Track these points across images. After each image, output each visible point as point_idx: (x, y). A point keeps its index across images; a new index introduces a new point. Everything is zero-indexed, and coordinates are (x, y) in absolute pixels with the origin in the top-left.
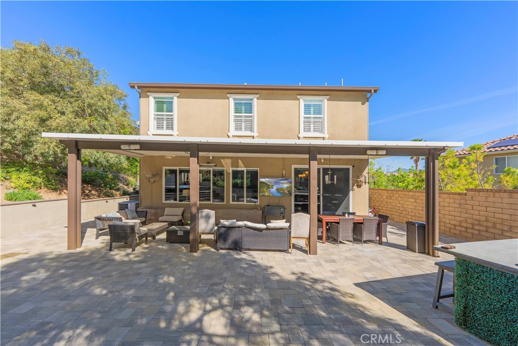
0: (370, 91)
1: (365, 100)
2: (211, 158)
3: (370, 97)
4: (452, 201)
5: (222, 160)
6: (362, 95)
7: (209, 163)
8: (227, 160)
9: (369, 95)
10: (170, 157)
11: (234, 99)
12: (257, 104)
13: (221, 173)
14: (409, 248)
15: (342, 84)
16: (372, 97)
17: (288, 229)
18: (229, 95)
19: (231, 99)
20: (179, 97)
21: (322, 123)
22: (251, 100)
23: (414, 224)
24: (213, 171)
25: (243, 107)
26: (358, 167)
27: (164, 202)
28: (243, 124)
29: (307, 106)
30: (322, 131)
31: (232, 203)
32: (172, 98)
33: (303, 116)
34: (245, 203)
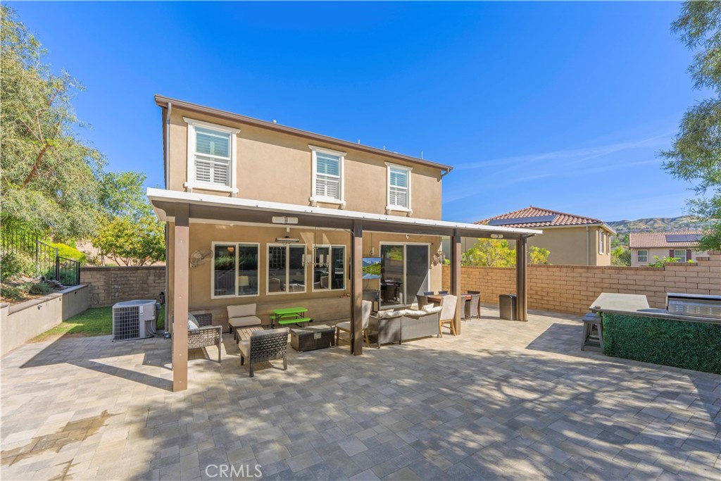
0: (446, 170)
1: (440, 177)
2: (288, 230)
3: (444, 174)
4: (503, 275)
5: (302, 234)
6: (438, 171)
7: (287, 237)
8: (308, 233)
9: (443, 172)
10: (224, 227)
11: (318, 153)
12: (345, 164)
13: (301, 251)
14: (502, 317)
15: (422, 158)
16: (447, 175)
17: (439, 313)
18: (310, 147)
19: (314, 152)
20: (238, 136)
21: (406, 196)
22: (338, 158)
23: (508, 297)
24: (290, 248)
25: (326, 165)
26: (435, 245)
27: (213, 297)
28: (326, 187)
29: (393, 175)
30: (405, 205)
31: (314, 290)
32: (228, 135)
33: (389, 185)
34: (330, 289)
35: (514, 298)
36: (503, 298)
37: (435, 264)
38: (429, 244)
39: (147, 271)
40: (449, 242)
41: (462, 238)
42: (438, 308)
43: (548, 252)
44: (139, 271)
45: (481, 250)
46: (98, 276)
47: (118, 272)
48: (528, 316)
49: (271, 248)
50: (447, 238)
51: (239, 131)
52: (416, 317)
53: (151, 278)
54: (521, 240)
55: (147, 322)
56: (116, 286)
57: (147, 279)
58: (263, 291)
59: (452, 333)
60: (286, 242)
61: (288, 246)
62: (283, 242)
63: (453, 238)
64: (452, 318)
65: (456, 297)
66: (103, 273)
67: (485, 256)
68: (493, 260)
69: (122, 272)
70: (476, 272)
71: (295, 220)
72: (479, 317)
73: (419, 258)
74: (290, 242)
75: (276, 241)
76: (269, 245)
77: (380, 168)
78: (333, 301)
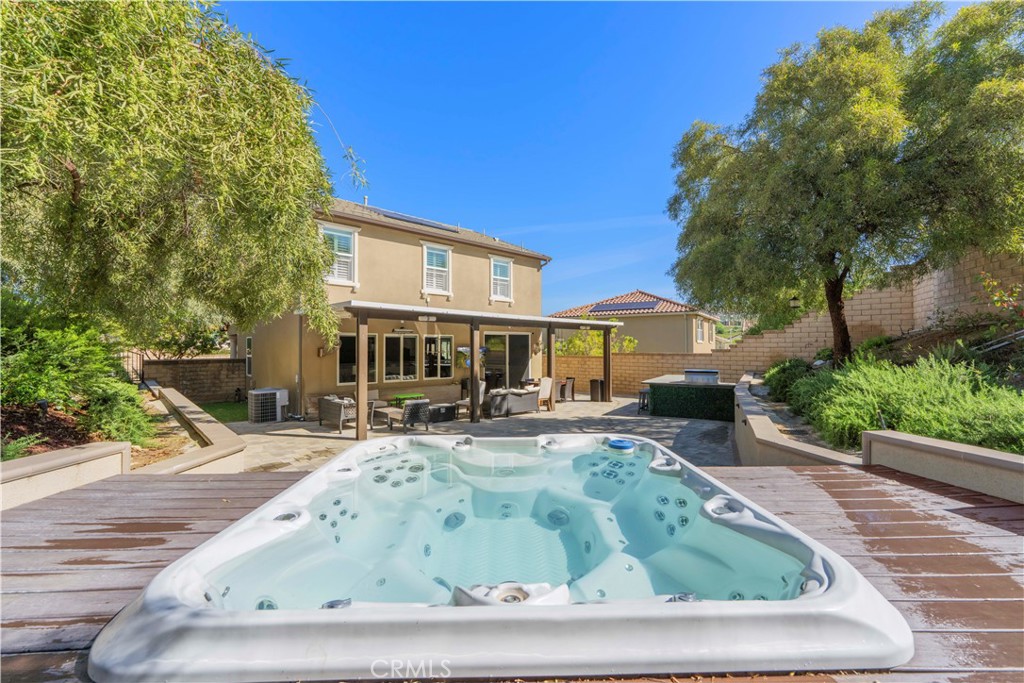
0: (545, 260)
1: (539, 268)
3: (544, 265)
5: (416, 324)
6: (536, 261)
7: (402, 328)
8: (422, 324)
9: (542, 263)
11: (428, 248)
12: (453, 257)
13: (413, 340)
14: (593, 399)
16: (546, 265)
17: (538, 392)
18: (422, 242)
19: (425, 247)
20: (360, 234)
21: (508, 286)
22: (445, 251)
23: (597, 381)
24: (405, 339)
25: (435, 258)
26: (535, 336)
27: (339, 384)
28: (434, 279)
29: (495, 266)
30: (507, 296)
31: (425, 379)
32: (350, 233)
33: (493, 276)
34: (439, 378)
35: (602, 382)
36: (593, 382)
37: (536, 354)
38: (530, 334)
39: (218, 365)
40: (546, 334)
41: (557, 330)
42: (537, 388)
43: (636, 341)
44: (210, 365)
45: (580, 339)
46: (164, 370)
47: (187, 366)
48: (612, 399)
49: (387, 338)
50: (544, 330)
51: (360, 230)
52: (520, 395)
53: (224, 372)
54: (607, 330)
55: (283, 407)
56: (184, 382)
57: (220, 374)
58: (381, 379)
59: (548, 410)
60: (402, 333)
61: (402, 336)
62: (398, 333)
63: (548, 331)
64: (548, 397)
65: (551, 380)
66: (170, 366)
67: (582, 345)
68: (591, 349)
69: (192, 366)
70: (575, 362)
71: (434, 319)
72: (573, 400)
73: (520, 349)
74: (404, 333)
75: (393, 331)
76: (386, 335)
77: (483, 260)
78: (444, 389)
